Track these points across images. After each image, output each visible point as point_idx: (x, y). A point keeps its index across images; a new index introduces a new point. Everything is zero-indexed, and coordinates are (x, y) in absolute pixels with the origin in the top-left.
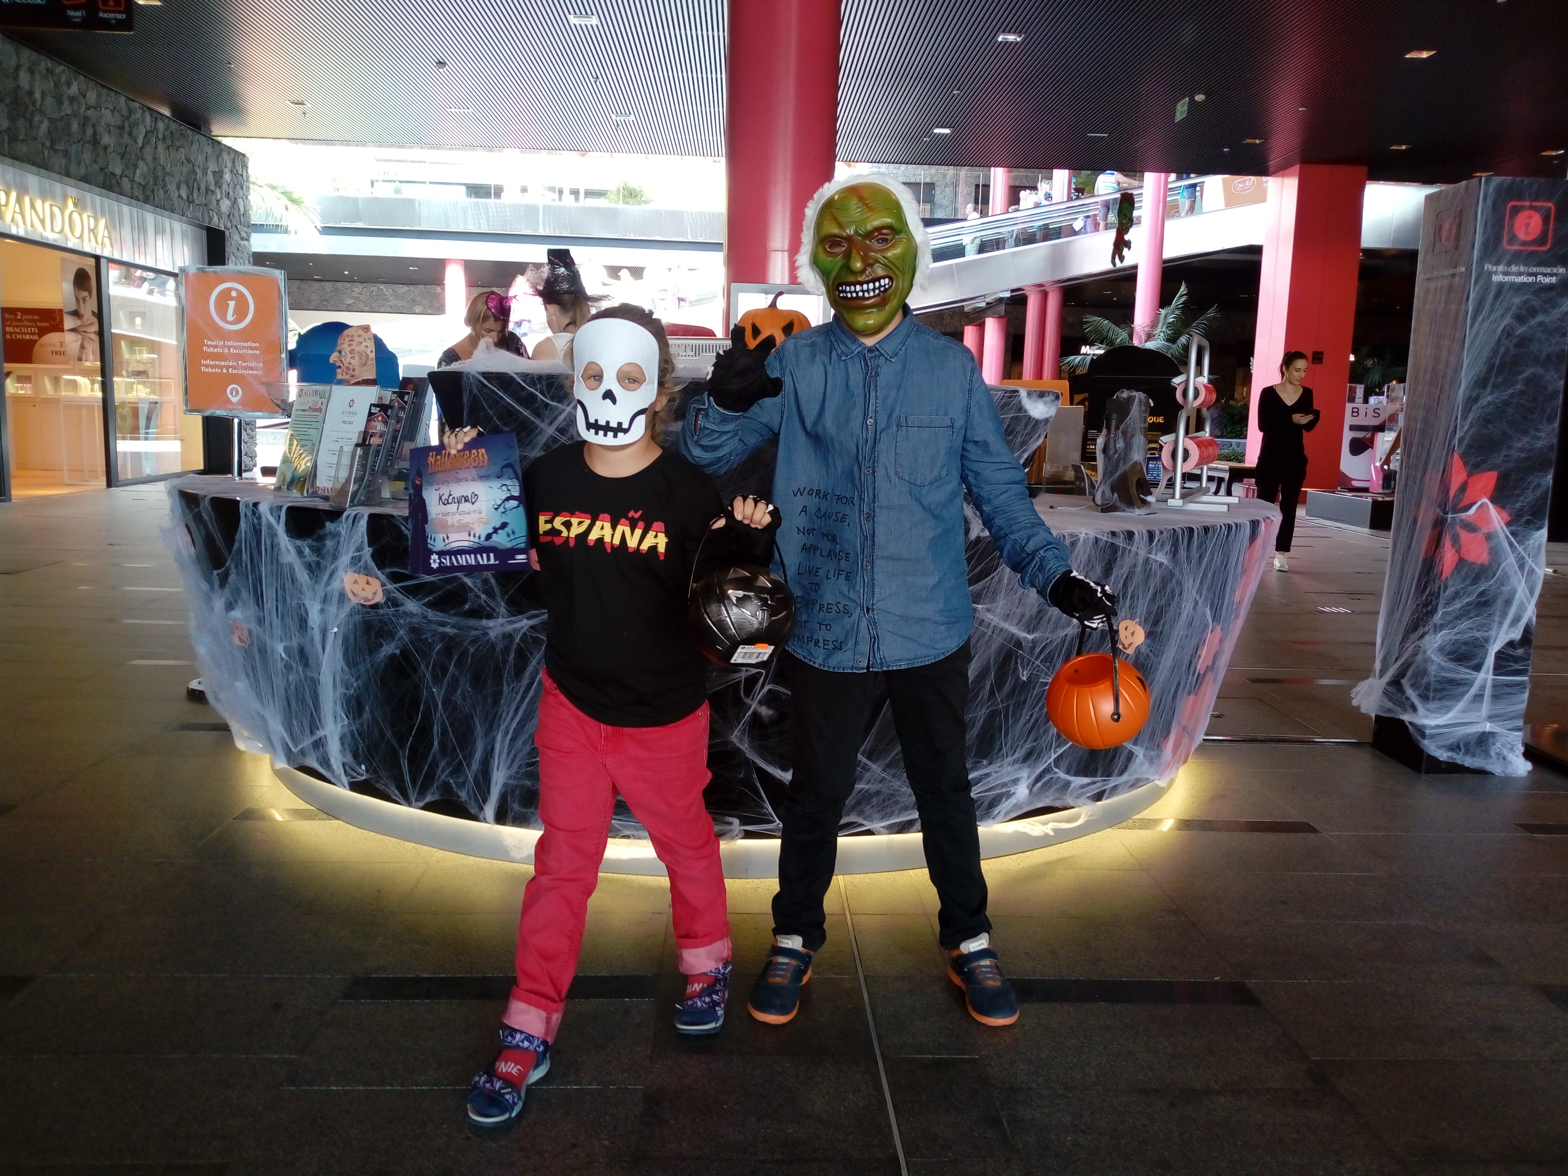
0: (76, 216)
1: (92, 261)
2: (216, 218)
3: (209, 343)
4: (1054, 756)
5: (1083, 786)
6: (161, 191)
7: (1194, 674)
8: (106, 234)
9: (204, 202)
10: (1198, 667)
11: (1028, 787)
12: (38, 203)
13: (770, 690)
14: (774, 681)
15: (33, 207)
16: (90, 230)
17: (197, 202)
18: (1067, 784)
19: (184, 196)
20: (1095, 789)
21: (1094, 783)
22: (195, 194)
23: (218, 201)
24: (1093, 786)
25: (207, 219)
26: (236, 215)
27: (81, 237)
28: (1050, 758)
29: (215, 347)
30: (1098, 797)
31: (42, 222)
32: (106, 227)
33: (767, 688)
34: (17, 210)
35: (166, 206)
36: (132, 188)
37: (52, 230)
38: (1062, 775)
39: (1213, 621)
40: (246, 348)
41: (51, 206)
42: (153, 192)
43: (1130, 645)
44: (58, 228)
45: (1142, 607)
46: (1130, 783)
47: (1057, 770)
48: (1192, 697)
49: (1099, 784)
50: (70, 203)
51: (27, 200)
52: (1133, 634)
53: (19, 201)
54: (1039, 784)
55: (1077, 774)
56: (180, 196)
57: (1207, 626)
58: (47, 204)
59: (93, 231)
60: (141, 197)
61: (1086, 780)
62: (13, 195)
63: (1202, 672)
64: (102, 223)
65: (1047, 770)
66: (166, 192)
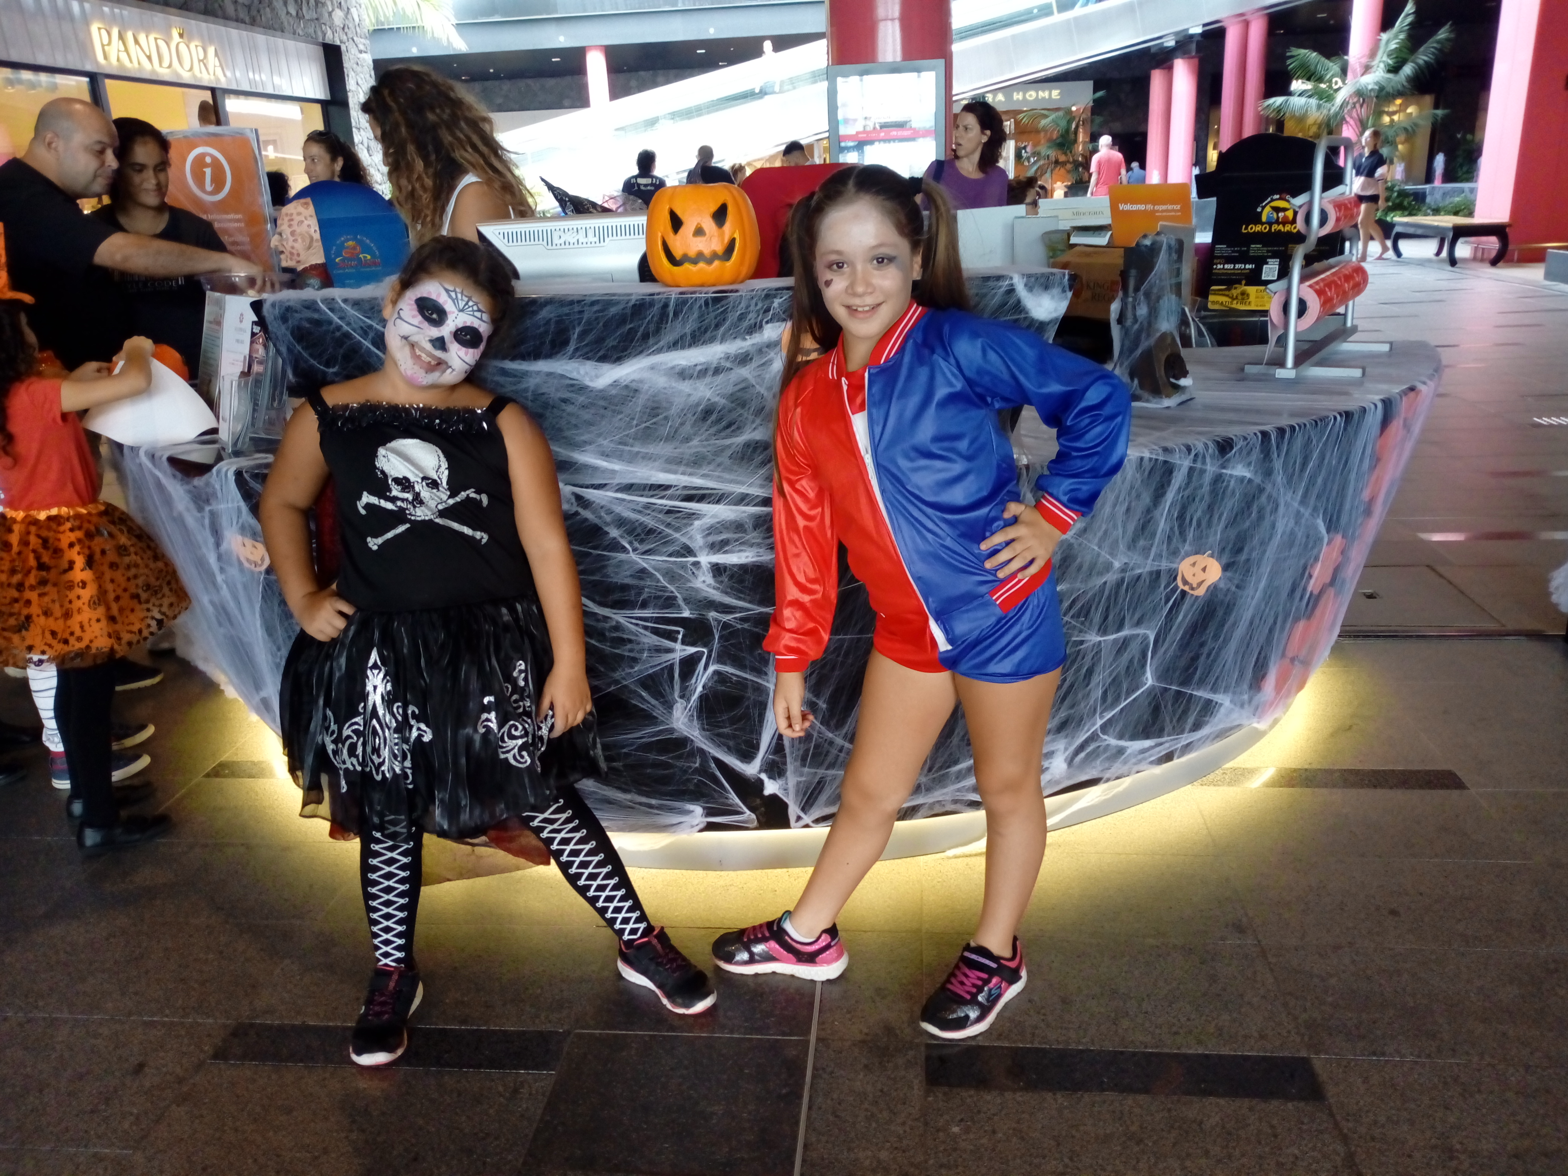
0: (182, 47)
1: (209, 93)
2: (329, 33)
4: (1100, 722)
5: (1143, 751)
6: (268, 10)
7: (1301, 598)
8: (217, 64)
9: (315, 16)
10: (1309, 589)
11: (1065, 760)
12: (142, 37)
13: (716, 672)
14: (720, 660)
15: (137, 42)
16: (200, 61)
17: (307, 17)
18: (1121, 751)
19: (294, 13)
20: (1163, 751)
21: (1161, 744)
22: (304, 8)
23: (330, 14)
24: (1158, 749)
25: (320, 34)
26: (351, 25)
27: (191, 69)
28: (1094, 724)
30: (1168, 757)
31: (149, 58)
32: (216, 54)
33: (712, 668)
34: (122, 48)
35: (275, 27)
36: (236, 10)
37: (161, 65)
38: (1113, 742)
39: (1328, 531)
41: (156, 39)
42: (259, 11)
43: (1200, 584)
44: (166, 63)
45: (1216, 534)
46: (1212, 736)
47: (1105, 737)
48: (1302, 624)
49: (1167, 745)
50: (175, 33)
51: (129, 35)
52: (1204, 570)
53: (121, 37)
54: (1082, 755)
55: (1134, 737)
56: (288, 13)
57: (1320, 539)
58: (152, 37)
59: (203, 61)
60: (247, 19)
61: (1147, 743)
62: (115, 32)
63: (1316, 592)
64: (211, 50)
65: (1093, 738)
66: (273, 9)
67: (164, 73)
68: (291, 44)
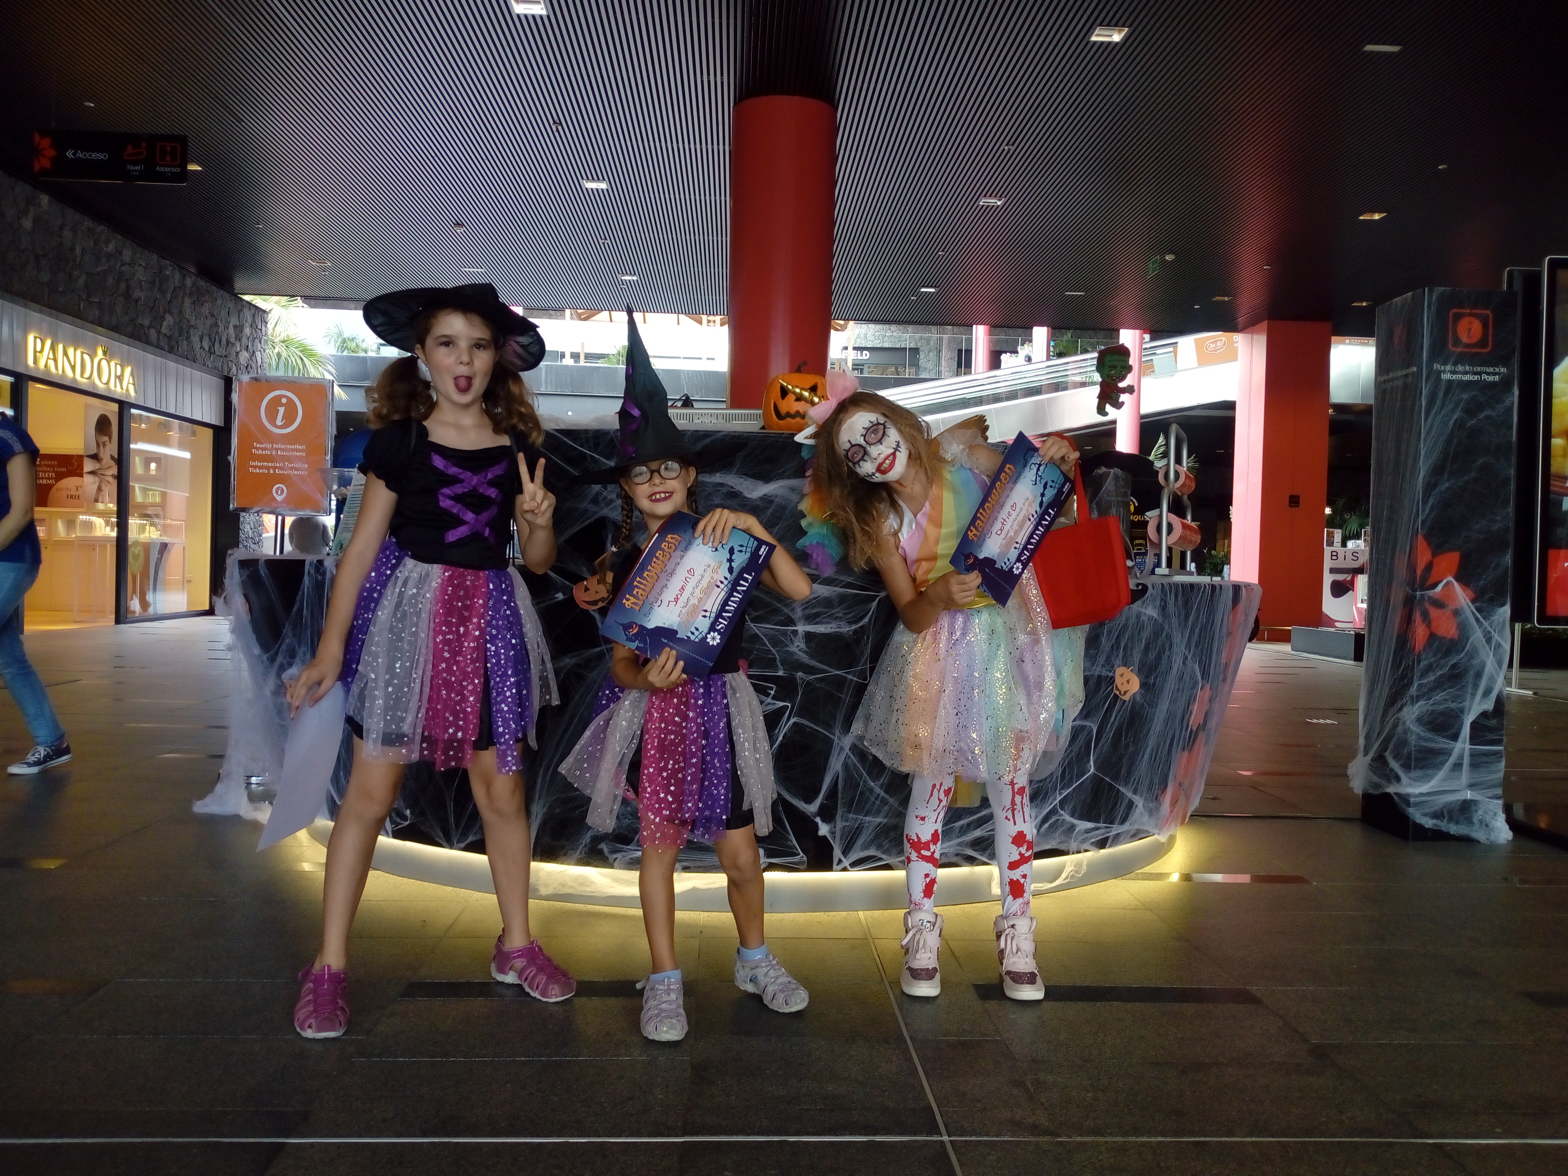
0: (104, 363)
1: (115, 407)
2: (234, 369)
3: (258, 446)
4: (1059, 798)
5: (1088, 831)
6: (185, 342)
7: (1187, 729)
8: (131, 381)
9: (224, 353)
10: (1191, 723)
12: (71, 351)
13: (795, 723)
14: (799, 714)
15: (65, 353)
16: (116, 377)
17: (217, 353)
18: (1072, 827)
19: (207, 348)
20: (1098, 835)
21: (1097, 829)
22: (217, 345)
23: (237, 353)
24: (1097, 832)
25: (226, 369)
26: (253, 365)
27: (107, 383)
28: (1055, 799)
29: (263, 449)
30: (1102, 844)
31: (73, 368)
32: (132, 374)
33: (792, 721)
34: (51, 356)
35: (189, 358)
36: (158, 338)
37: (82, 376)
38: (1068, 818)
39: (1202, 678)
40: (293, 450)
41: (82, 353)
42: (177, 343)
43: (1125, 693)
44: (87, 375)
45: (1137, 656)
46: (1132, 833)
47: (1062, 812)
48: (1186, 753)
49: (1102, 831)
50: (100, 352)
51: (60, 347)
52: (1128, 682)
53: (53, 348)
54: (1046, 825)
55: (1082, 817)
56: (202, 347)
57: (1196, 683)
58: (79, 352)
59: (120, 378)
60: (166, 347)
61: (1090, 825)
62: (48, 343)
63: (1194, 729)
64: (128, 370)
65: (1053, 812)
66: (190, 343)
67: (82, 382)
68: (197, 374)
